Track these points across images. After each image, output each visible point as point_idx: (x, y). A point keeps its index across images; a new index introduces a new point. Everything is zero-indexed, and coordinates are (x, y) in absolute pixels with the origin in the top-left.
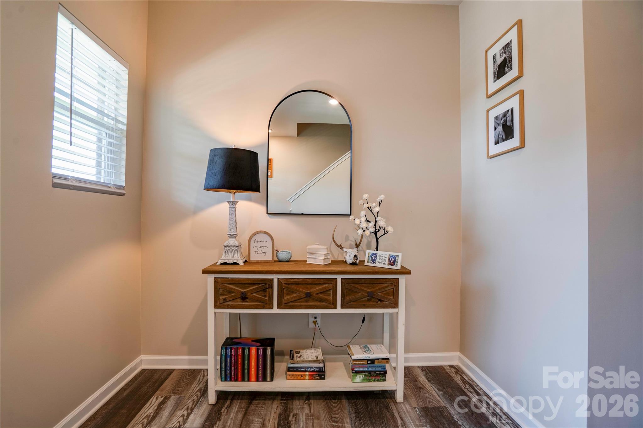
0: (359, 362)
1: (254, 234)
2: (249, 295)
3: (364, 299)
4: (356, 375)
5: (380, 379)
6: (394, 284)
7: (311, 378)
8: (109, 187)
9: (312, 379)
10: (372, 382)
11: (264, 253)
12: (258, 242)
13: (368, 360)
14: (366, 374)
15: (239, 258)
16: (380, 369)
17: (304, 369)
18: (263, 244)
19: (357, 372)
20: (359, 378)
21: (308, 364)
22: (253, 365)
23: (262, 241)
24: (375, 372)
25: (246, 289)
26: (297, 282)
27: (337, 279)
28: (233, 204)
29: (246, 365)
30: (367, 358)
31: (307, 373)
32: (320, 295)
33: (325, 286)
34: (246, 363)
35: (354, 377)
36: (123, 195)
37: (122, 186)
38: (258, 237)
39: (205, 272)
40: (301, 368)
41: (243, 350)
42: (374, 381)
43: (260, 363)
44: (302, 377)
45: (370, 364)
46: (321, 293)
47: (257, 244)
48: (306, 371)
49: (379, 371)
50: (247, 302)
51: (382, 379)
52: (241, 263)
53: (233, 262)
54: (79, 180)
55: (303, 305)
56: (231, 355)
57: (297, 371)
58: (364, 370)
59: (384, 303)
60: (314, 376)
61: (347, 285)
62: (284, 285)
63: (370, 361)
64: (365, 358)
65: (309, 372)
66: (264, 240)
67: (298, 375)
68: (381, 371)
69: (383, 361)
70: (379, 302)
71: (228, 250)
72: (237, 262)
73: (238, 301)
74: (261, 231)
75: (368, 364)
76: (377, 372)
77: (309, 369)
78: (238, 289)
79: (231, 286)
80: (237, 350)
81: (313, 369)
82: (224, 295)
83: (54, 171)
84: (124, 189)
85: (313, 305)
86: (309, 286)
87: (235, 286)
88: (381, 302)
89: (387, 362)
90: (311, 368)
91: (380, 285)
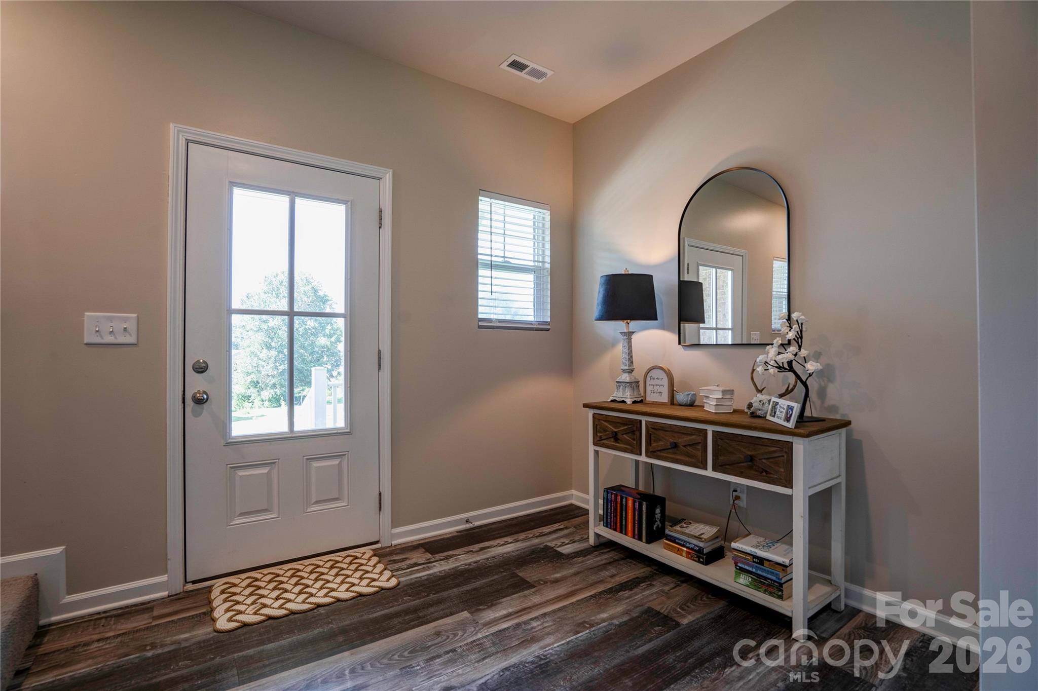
0: (742, 555)
1: (650, 370)
2: (620, 436)
3: (742, 464)
4: (741, 573)
5: (774, 593)
6: (784, 449)
7: (689, 556)
8: (531, 324)
9: (689, 558)
10: (760, 591)
11: (660, 392)
12: (654, 379)
13: (754, 557)
14: (754, 577)
15: (629, 396)
16: (774, 578)
17: (682, 543)
18: (659, 382)
19: (742, 570)
20: (744, 579)
21: (687, 538)
22: (630, 518)
23: (658, 379)
24: (766, 579)
25: (618, 428)
26: (663, 427)
27: (706, 430)
28: (629, 335)
29: (624, 516)
30: (752, 553)
31: (685, 549)
32: (688, 448)
33: (694, 437)
34: (624, 513)
35: (737, 575)
36: (548, 330)
37: (547, 322)
38: (653, 373)
39: (585, 406)
40: (679, 539)
41: (622, 498)
42: (765, 592)
43: (636, 518)
44: (679, 552)
45: (757, 563)
46: (689, 445)
47: (653, 382)
48: (684, 546)
49: (772, 580)
50: (618, 443)
51: (776, 594)
52: (629, 401)
53: (622, 399)
54: (500, 321)
55: (668, 457)
56: (611, 500)
57: (674, 542)
58: (751, 569)
59: (772, 476)
60: (692, 555)
61: (719, 441)
62: (650, 429)
63: (758, 559)
64: (750, 553)
65: (687, 548)
66: (660, 377)
67: (675, 547)
68: (775, 581)
69: (777, 566)
70: (764, 474)
71: (620, 386)
72: (625, 400)
73: (611, 441)
74: (656, 366)
75: (754, 562)
76: (769, 581)
77: (688, 545)
78: (611, 427)
79: (606, 424)
80: (616, 496)
81: (692, 546)
82: (601, 432)
83: (480, 316)
84: (549, 325)
85: (680, 460)
86: (676, 435)
87: (610, 424)
88: (767, 474)
89: (783, 570)
90: (690, 543)
91: (765, 448)
